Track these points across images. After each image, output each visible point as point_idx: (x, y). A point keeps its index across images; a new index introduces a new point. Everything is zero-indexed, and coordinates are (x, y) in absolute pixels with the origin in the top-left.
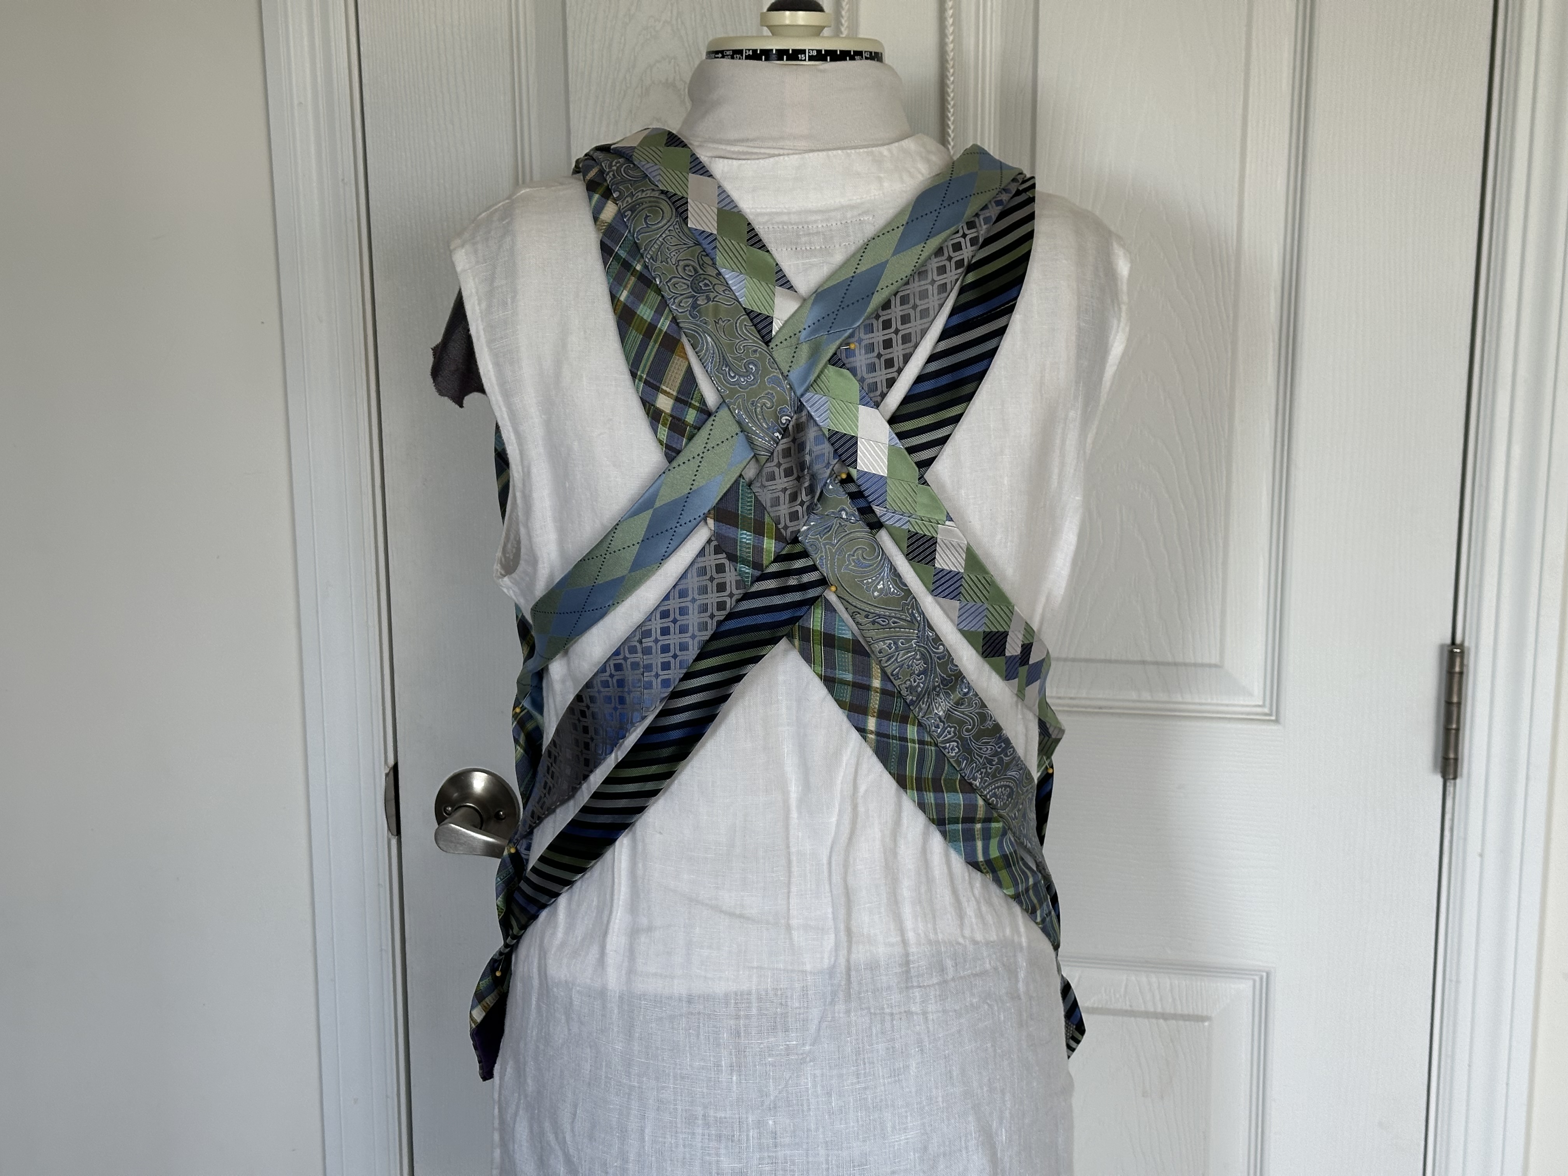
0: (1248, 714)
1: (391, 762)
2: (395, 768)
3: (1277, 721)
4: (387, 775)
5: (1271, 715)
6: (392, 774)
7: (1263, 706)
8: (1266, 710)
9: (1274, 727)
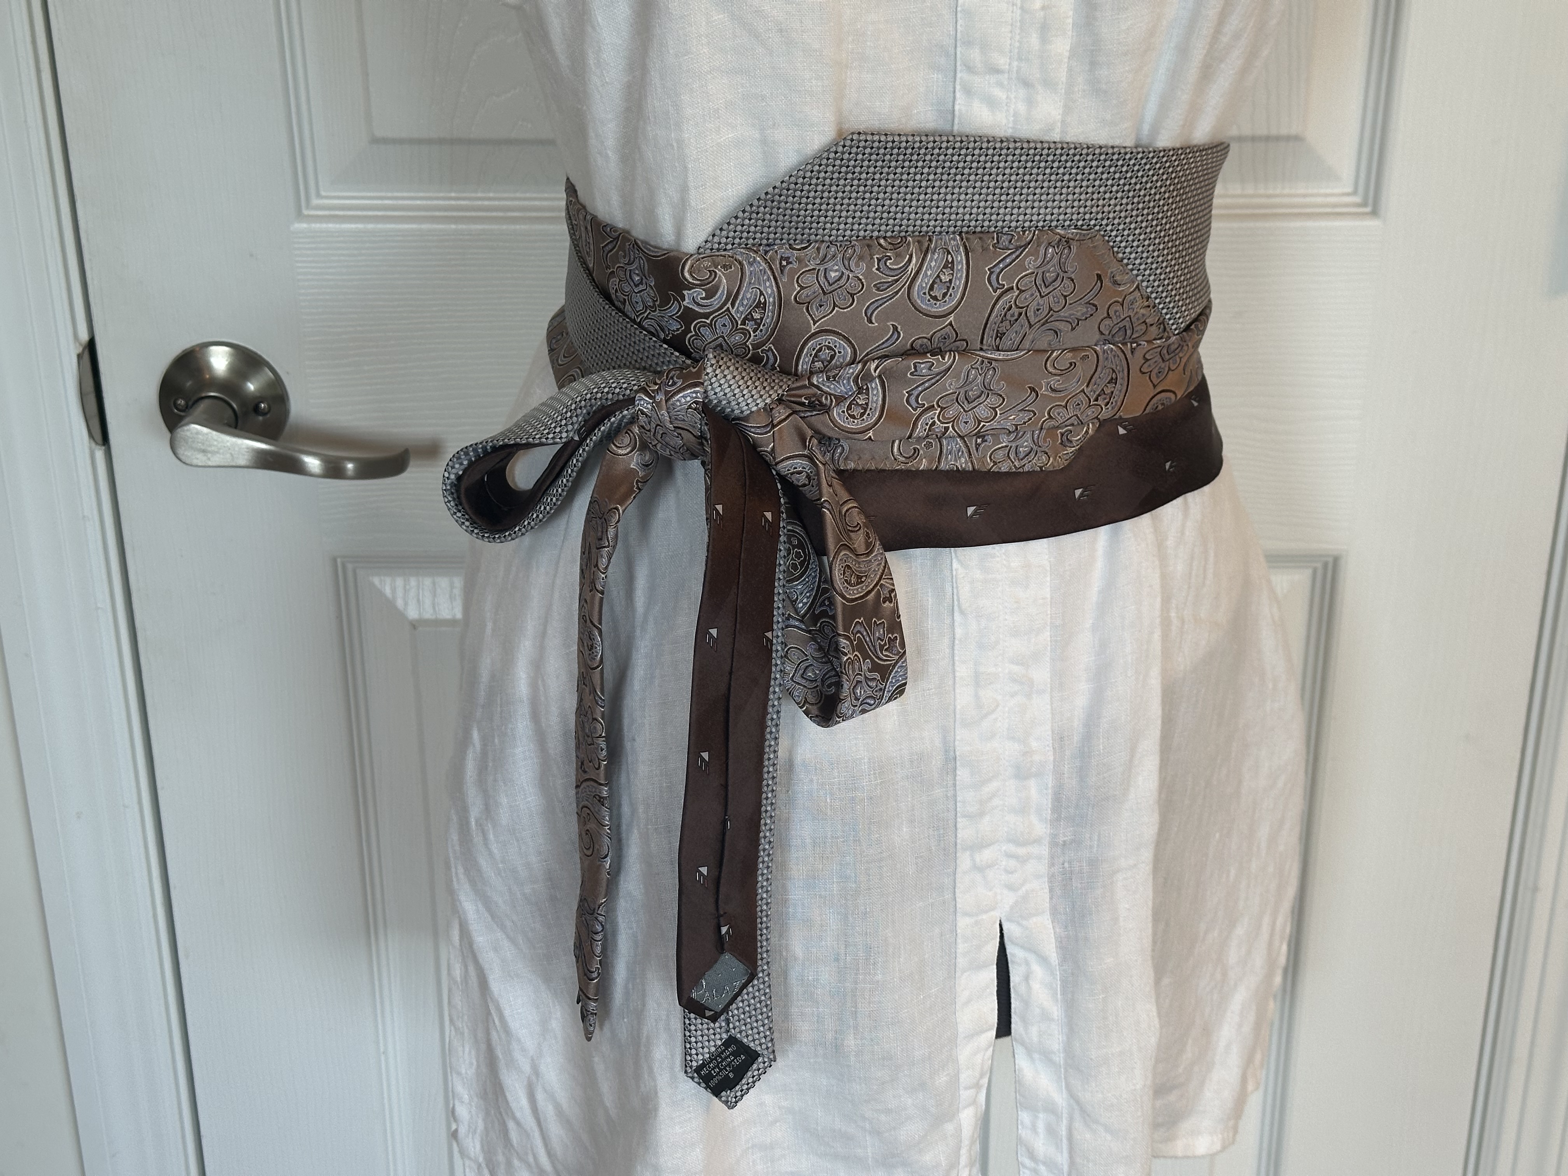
0: (1335, 206)
1: (84, 337)
2: (91, 347)
3: (1375, 213)
4: (80, 357)
5: (1364, 204)
6: (86, 357)
7: (1355, 193)
8: (1357, 199)
9: (1372, 223)
